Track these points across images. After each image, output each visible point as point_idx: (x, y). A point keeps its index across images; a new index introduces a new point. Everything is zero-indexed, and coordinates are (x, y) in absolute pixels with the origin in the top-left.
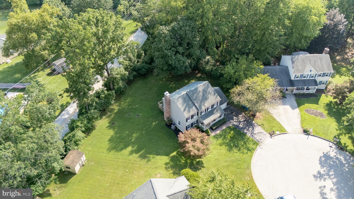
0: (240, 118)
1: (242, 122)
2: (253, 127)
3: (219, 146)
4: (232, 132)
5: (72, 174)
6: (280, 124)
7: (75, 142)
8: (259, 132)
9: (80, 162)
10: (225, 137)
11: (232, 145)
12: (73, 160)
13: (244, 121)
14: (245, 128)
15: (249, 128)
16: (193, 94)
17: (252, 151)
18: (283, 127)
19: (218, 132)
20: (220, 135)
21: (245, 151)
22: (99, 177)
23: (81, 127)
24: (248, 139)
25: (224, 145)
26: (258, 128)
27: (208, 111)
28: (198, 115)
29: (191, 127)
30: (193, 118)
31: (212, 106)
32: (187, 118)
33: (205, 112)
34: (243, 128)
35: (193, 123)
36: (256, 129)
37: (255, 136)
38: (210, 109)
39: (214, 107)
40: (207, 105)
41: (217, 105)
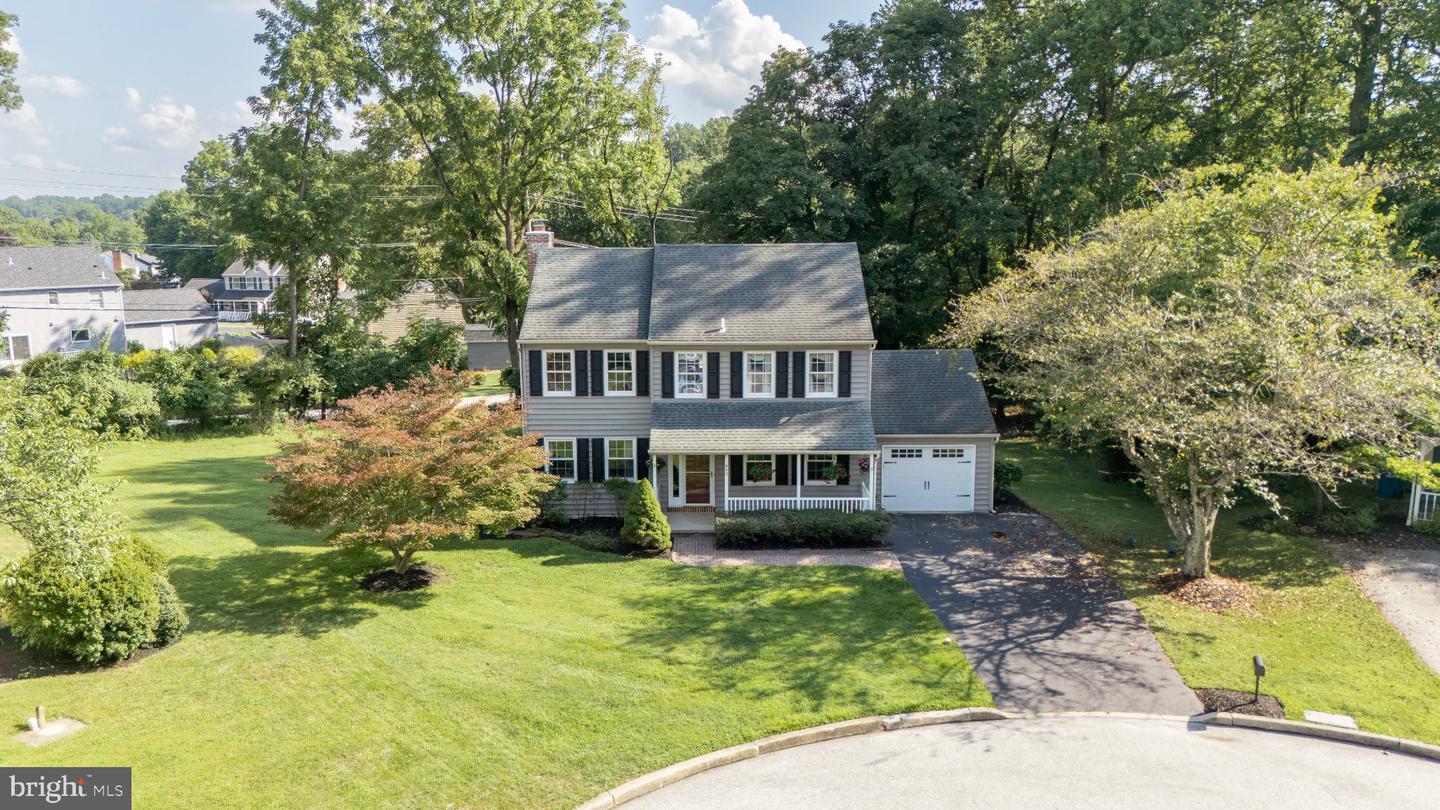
0: (1023, 564)
1: (1013, 578)
2: (1075, 619)
3: (615, 603)
4: (841, 589)
8: (1103, 655)
10: (736, 590)
11: (719, 627)
13: (1033, 580)
15: (1025, 614)
19: (735, 562)
21: (768, 683)
25: (655, 611)
26: (1113, 636)
27: (748, 394)
28: (644, 390)
29: (583, 476)
30: (598, 391)
31: (791, 365)
32: (535, 357)
33: (714, 391)
34: (966, 603)
35: (598, 444)
36: (1086, 638)
37: (1014, 661)
38: (769, 394)
39: (811, 394)
40: (731, 328)
41: (845, 389)
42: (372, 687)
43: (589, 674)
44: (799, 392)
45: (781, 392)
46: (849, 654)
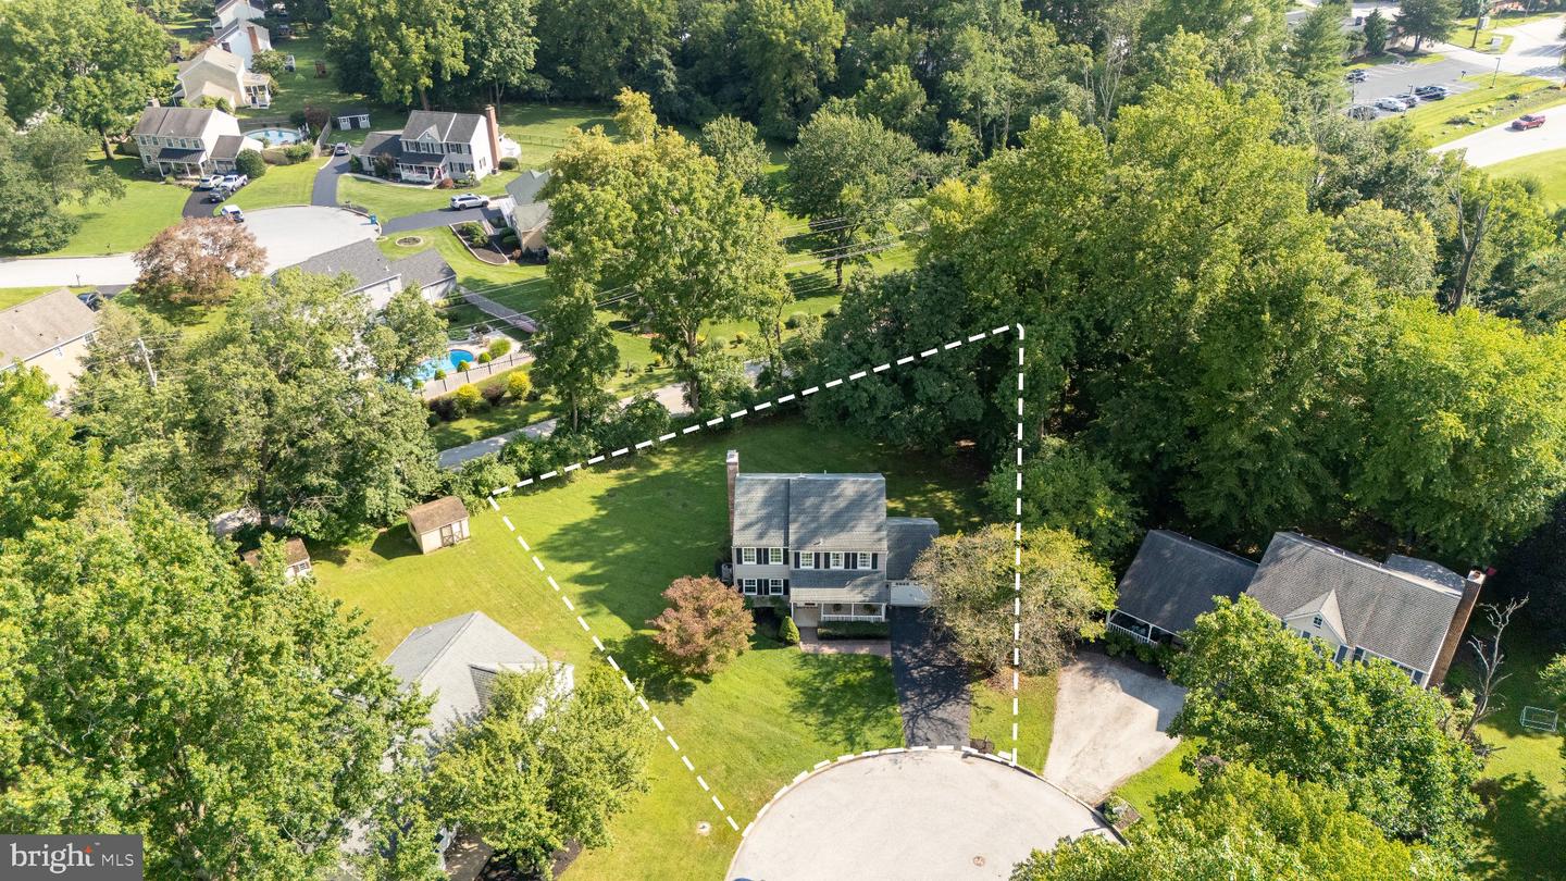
0: (941, 656)
1: (934, 666)
2: (948, 696)
3: (783, 683)
4: (868, 674)
5: (416, 549)
6: (1050, 740)
7: (476, 484)
8: (950, 719)
9: (446, 532)
10: (828, 674)
11: (822, 701)
12: (432, 515)
13: (941, 668)
14: (920, 686)
15: (932, 693)
16: (807, 495)
17: (857, 747)
18: (1046, 754)
19: (828, 651)
20: (825, 662)
21: (838, 736)
22: (450, 583)
23: (522, 460)
24: (889, 716)
25: (799, 689)
26: (959, 708)
27: (832, 568)
28: (786, 562)
29: (760, 592)
30: (766, 562)
31: (851, 559)
32: (739, 551)
33: (817, 566)
34: (914, 684)
35: (766, 581)
36: (949, 709)
37: (922, 722)
38: (841, 568)
39: (859, 568)
40: (825, 544)
41: (875, 565)
42: (709, 734)
43: (777, 730)
44: (855, 566)
45: (847, 566)
46: (864, 720)
